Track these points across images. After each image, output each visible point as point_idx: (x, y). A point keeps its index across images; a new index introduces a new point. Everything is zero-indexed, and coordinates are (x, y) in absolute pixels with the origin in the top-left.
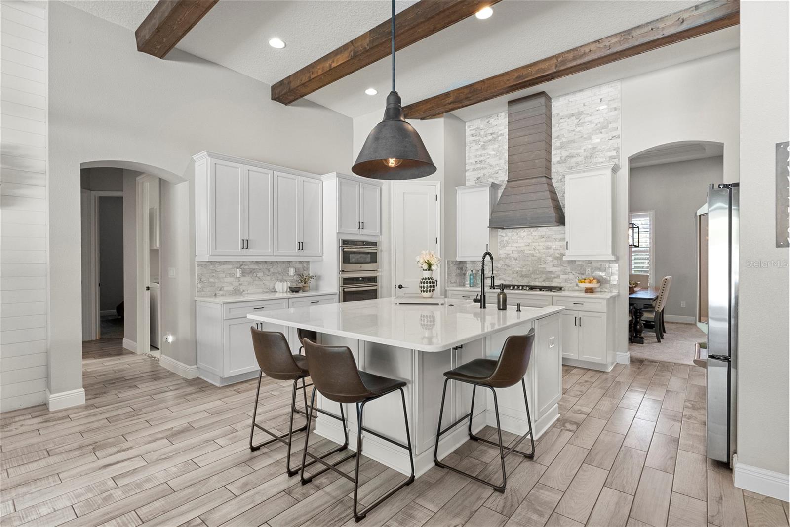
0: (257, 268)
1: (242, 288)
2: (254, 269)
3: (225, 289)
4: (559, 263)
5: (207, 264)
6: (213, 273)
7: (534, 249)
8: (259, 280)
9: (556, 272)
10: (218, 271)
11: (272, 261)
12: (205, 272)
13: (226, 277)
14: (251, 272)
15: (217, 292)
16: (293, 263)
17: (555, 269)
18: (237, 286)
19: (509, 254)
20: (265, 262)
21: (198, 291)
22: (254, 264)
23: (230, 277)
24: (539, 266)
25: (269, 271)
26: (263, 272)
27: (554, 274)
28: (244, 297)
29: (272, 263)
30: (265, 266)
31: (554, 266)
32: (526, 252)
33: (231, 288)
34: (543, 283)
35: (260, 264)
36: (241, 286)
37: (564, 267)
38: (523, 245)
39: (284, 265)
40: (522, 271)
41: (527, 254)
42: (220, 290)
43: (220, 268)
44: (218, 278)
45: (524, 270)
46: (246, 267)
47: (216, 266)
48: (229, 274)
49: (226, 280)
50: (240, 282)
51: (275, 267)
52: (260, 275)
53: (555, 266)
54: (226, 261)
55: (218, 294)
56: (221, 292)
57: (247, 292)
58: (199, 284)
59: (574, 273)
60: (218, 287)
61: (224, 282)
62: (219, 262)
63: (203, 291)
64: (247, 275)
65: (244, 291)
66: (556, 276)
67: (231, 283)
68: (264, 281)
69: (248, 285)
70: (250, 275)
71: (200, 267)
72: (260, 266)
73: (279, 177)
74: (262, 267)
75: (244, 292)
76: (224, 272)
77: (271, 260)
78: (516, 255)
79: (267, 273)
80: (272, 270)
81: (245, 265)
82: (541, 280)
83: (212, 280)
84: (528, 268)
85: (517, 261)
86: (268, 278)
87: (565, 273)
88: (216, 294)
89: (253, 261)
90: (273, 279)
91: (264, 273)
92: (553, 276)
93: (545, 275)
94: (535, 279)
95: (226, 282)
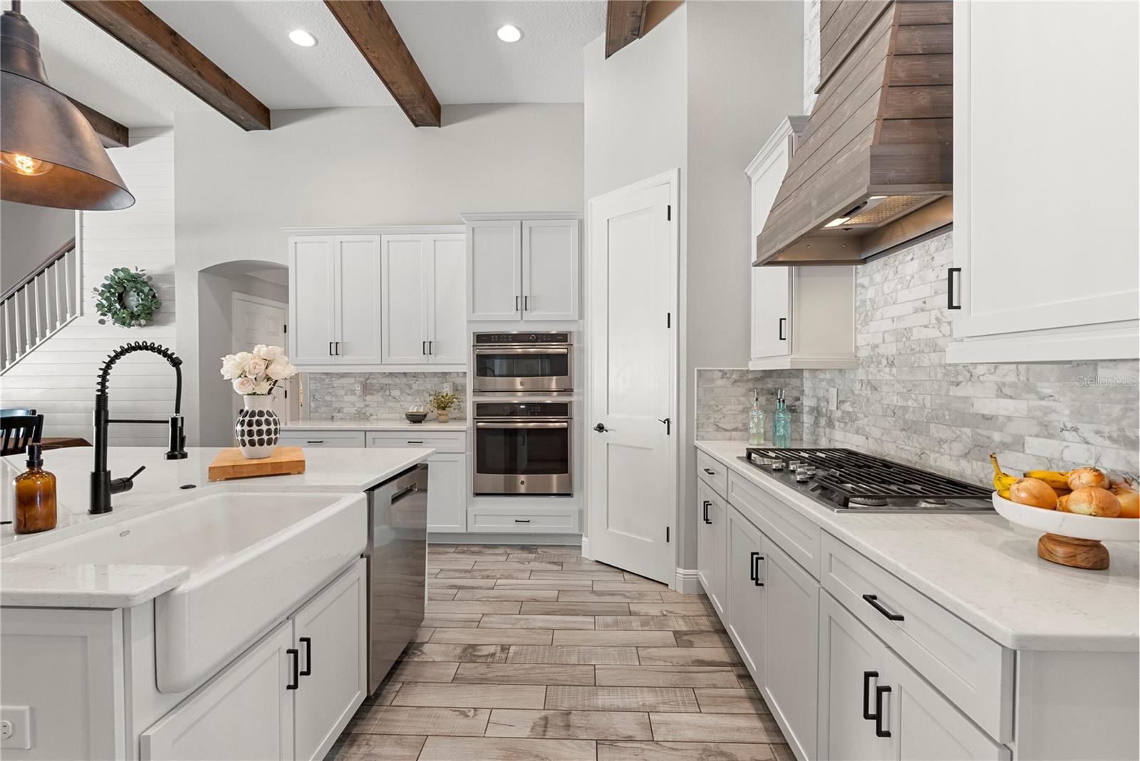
0: (390, 382)
1: (369, 411)
2: (386, 385)
3: (345, 410)
4: (1023, 378)
5: (322, 376)
6: (329, 388)
7: (937, 319)
8: (394, 400)
9: (1009, 418)
10: (336, 385)
11: (415, 373)
12: (319, 388)
13: (346, 395)
14: (382, 388)
15: (334, 415)
16: (452, 376)
17: (1004, 407)
18: (362, 408)
19: (877, 346)
20: (405, 373)
21: (310, 412)
22: (386, 376)
23: (352, 395)
24: (954, 391)
25: (411, 388)
26: (400, 389)
27: (1001, 430)
28: (372, 423)
29: (415, 375)
30: (404, 380)
31: (1001, 392)
32: (917, 334)
33: (353, 410)
34: (964, 463)
35: (396, 377)
36: (367, 408)
37: (1042, 399)
38: (909, 308)
39: (437, 379)
40: (905, 409)
41: (919, 340)
42: (338, 412)
43: (338, 382)
44: (336, 396)
45: (910, 403)
46: (375, 381)
47: (334, 379)
48: (351, 390)
49: (346, 398)
50: (365, 403)
51: (420, 382)
52: (396, 393)
53: (1007, 391)
54: (347, 373)
55: (335, 418)
56: (339, 415)
57: (375, 417)
58: (312, 403)
59: (1087, 430)
60: (336, 408)
61: (343, 401)
62: (337, 374)
63: (317, 412)
64: (376, 393)
65: (371, 415)
66: (1009, 439)
67: (353, 404)
68: (402, 403)
69: (378, 407)
70: (380, 394)
71: (314, 381)
72: (397, 380)
73: (390, 243)
74: (399, 382)
75: (372, 417)
76: (343, 388)
77: (414, 371)
78: (890, 349)
79: (408, 391)
80: (415, 387)
81: (373, 379)
82: (958, 448)
83: (328, 398)
84: (920, 397)
85: (894, 370)
86: (409, 398)
87: (1046, 430)
88: (333, 417)
89: (385, 373)
90: (418, 400)
91: (402, 391)
92: (997, 437)
93: (968, 431)
94: (941, 442)
95: (347, 402)
